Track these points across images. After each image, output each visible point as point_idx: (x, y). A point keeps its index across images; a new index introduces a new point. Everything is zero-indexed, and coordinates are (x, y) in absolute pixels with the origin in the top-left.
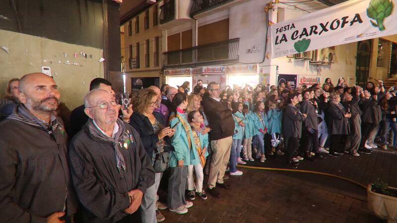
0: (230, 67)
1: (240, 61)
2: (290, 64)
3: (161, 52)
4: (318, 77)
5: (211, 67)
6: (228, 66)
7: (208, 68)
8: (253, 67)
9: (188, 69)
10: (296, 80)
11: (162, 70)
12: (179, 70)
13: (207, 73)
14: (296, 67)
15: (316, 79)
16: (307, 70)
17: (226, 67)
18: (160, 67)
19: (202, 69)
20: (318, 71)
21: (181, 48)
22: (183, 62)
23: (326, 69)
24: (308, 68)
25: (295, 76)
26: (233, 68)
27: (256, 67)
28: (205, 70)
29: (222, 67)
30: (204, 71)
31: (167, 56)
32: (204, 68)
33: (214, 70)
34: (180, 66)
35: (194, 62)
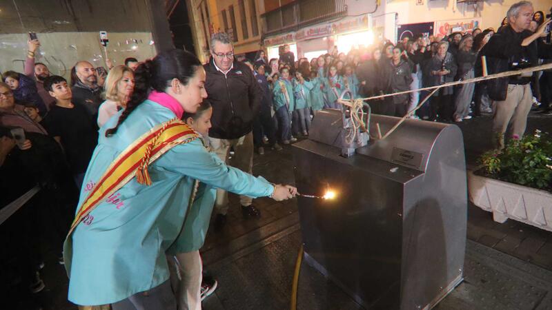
0: (337, 24)
1: (350, 13)
2: (420, 7)
3: (258, 15)
4: (475, 20)
5: (314, 27)
6: (335, 23)
7: (311, 30)
8: (364, 19)
9: (290, 34)
10: (432, 30)
11: (262, 40)
12: (280, 36)
13: (310, 35)
14: (433, 9)
15: (472, 24)
16: (454, 12)
17: (331, 24)
18: (259, 37)
19: (303, 32)
20: (476, 10)
21: (280, 5)
22: (284, 25)
23: (492, 4)
24: (455, 8)
25: (432, 24)
26: (341, 24)
27: (367, 19)
28: (308, 33)
29: (328, 25)
30: (306, 35)
31: (265, 18)
32: (307, 29)
33: (319, 31)
34: (282, 32)
35: (296, 23)
